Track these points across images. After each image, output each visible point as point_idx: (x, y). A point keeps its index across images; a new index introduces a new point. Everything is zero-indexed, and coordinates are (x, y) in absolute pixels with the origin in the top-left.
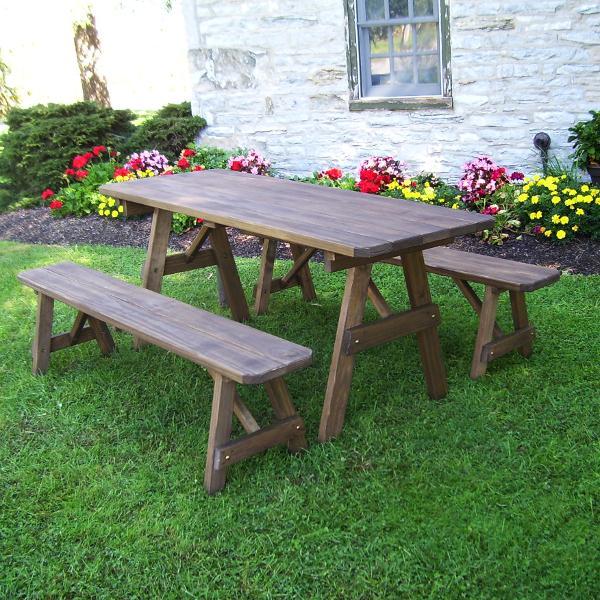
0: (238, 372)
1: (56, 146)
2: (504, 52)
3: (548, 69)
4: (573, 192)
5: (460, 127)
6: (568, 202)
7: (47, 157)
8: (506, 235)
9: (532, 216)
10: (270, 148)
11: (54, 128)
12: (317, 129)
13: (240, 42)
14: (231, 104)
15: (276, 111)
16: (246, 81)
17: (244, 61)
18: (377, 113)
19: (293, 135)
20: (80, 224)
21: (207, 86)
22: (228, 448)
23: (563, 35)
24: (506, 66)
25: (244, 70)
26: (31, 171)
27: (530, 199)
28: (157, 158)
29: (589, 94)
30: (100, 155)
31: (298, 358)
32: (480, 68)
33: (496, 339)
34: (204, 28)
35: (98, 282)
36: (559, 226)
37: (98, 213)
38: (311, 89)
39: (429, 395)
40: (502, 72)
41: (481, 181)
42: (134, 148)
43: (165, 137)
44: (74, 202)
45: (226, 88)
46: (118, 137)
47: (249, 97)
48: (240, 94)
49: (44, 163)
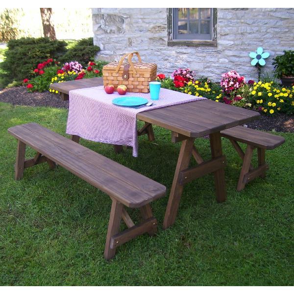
0: (128, 201)
1: (30, 58)
2: (243, 21)
3: (263, 29)
4: (278, 91)
5: (220, 56)
6: (276, 96)
7: (26, 63)
9: (258, 102)
11: (29, 49)
12: (152, 54)
13: (117, 12)
14: (112, 40)
15: (133, 44)
16: (119, 30)
17: (119, 20)
18: (180, 47)
21: (101, 32)
22: (118, 237)
23: (272, 14)
24: (243, 28)
25: (119, 25)
26: (18, 69)
27: (257, 93)
28: (77, 65)
29: (282, 42)
30: (50, 63)
32: (231, 28)
36: (271, 108)
37: (49, 91)
38: (150, 35)
39: (217, 200)
40: (241, 30)
41: (232, 83)
42: (66, 60)
43: (81, 55)
44: (38, 85)
45: (110, 33)
46: (59, 54)
47: (120, 37)
48: (116, 36)
49: (24, 66)
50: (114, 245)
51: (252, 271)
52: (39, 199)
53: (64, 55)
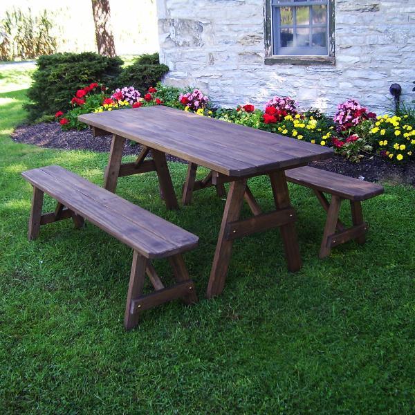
0: (146, 250)
1: (67, 82)
2: (372, 27)
3: (402, 39)
4: (409, 128)
5: (340, 78)
6: (406, 135)
7: (61, 89)
8: (362, 156)
9: (381, 143)
10: (211, 88)
11: (66, 69)
12: (242, 76)
13: (193, 15)
14: (186, 56)
15: (215, 62)
16: (196, 42)
17: (195, 28)
18: (283, 66)
19: (227, 79)
20: (79, 135)
21: (170, 44)
22: (141, 299)
23: (413, 16)
24: (372, 37)
25: (195, 34)
26: (50, 98)
27: (379, 131)
28: (132, 93)
30: (94, 89)
31: (188, 243)
32: (354, 37)
33: (338, 232)
34: (169, 5)
36: (399, 152)
38: (240, 48)
39: (288, 268)
40: (370, 41)
41: (349, 117)
43: (140, 77)
44: (75, 120)
45: (182, 46)
46: (109, 77)
47: (198, 52)
48: (192, 50)
49: (59, 93)
53: (117, 79)
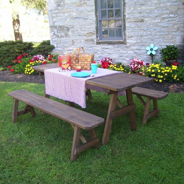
0: (84, 126)
1: (11, 53)
2: (141, 28)
3: (154, 33)
4: (164, 69)
5: (128, 49)
6: (163, 72)
7: (9, 56)
9: (152, 75)
11: (11, 48)
12: (87, 49)
13: (65, 24)
14: (62, 42)
15: (74, 44)
16: (66, 35)
17: (66, 29)
18: (104, 45)
21: (55, 36)
23: (158, 24)
24: (141, 32)
25: (66, 32)
26: (4, 60)
27: (151, 70)
28: (41, 57)
29: (165, 40)
30: (25, 56)
31: (100, 122)
32: (134, 32)
33: (149, 113)
34: (54, 20)
35: (33, 96)
36: (160, 79)
37: (24, 73)
38: (85, 38)
39: (131, 129)
40: (140, 34)
41: (136, 65)
42: (34, 54)
43: (43, 51)
44: (17, 69)
45: (61, 37)
46: (29, 51)
47: (67, 40)
48: (65, 39)
49: (8, 58)
50: (77, 153)
51: (153, 163)
52: (28, 132)
53: (32, 51)
